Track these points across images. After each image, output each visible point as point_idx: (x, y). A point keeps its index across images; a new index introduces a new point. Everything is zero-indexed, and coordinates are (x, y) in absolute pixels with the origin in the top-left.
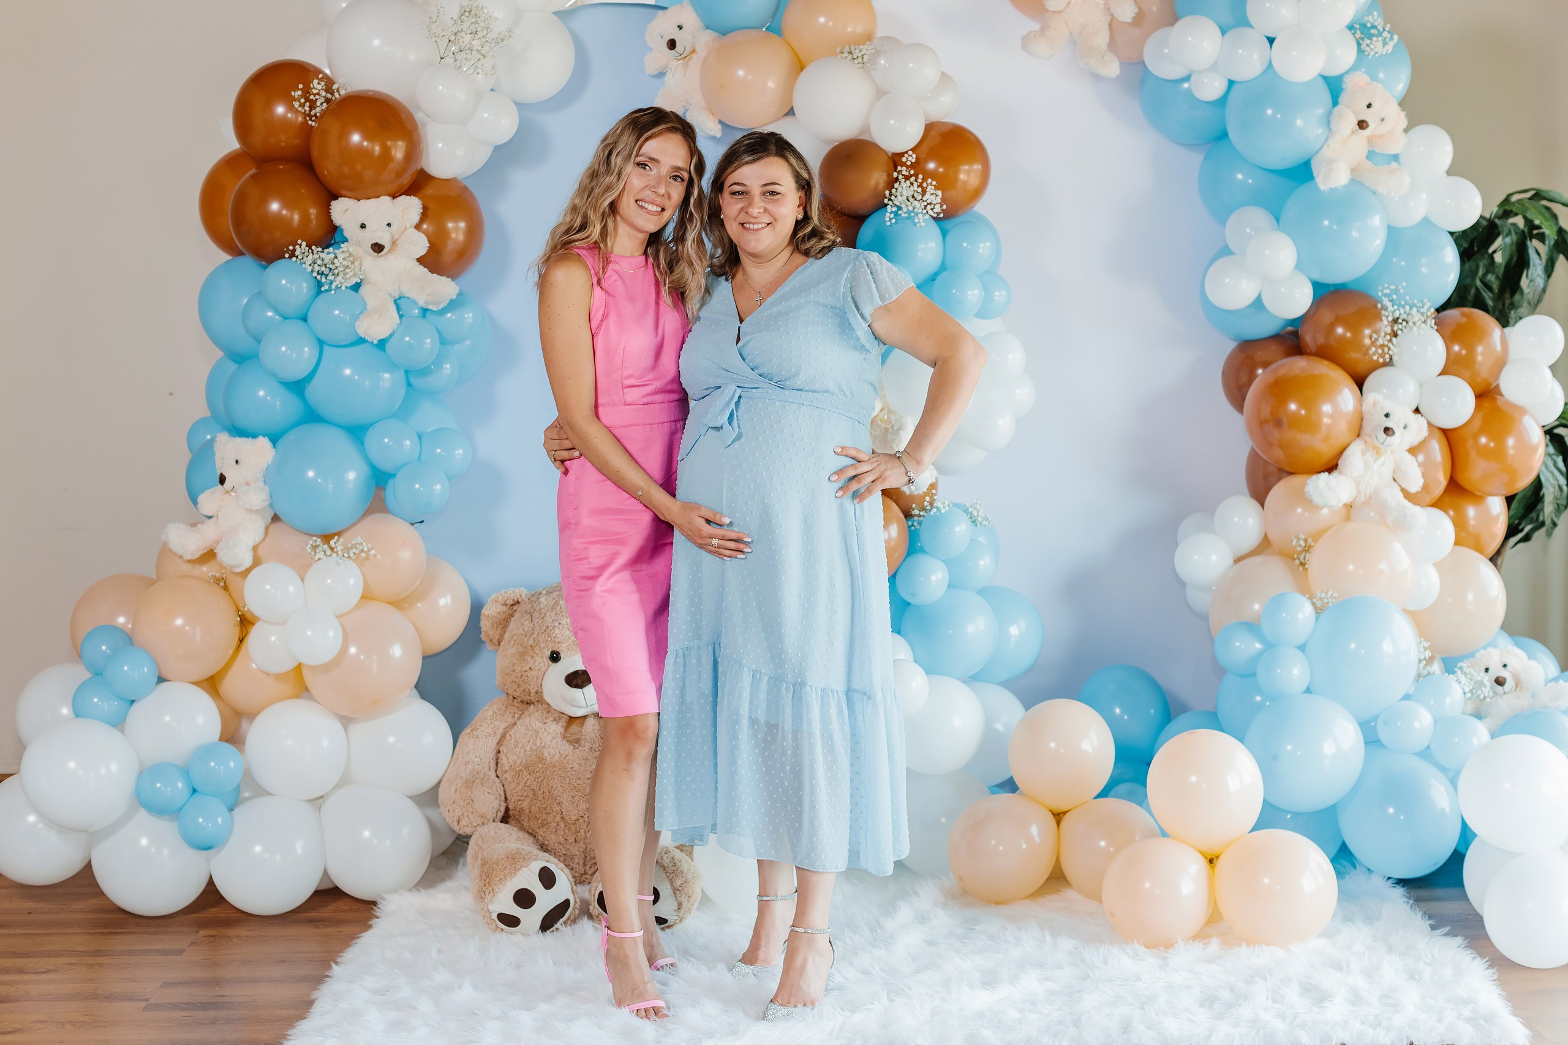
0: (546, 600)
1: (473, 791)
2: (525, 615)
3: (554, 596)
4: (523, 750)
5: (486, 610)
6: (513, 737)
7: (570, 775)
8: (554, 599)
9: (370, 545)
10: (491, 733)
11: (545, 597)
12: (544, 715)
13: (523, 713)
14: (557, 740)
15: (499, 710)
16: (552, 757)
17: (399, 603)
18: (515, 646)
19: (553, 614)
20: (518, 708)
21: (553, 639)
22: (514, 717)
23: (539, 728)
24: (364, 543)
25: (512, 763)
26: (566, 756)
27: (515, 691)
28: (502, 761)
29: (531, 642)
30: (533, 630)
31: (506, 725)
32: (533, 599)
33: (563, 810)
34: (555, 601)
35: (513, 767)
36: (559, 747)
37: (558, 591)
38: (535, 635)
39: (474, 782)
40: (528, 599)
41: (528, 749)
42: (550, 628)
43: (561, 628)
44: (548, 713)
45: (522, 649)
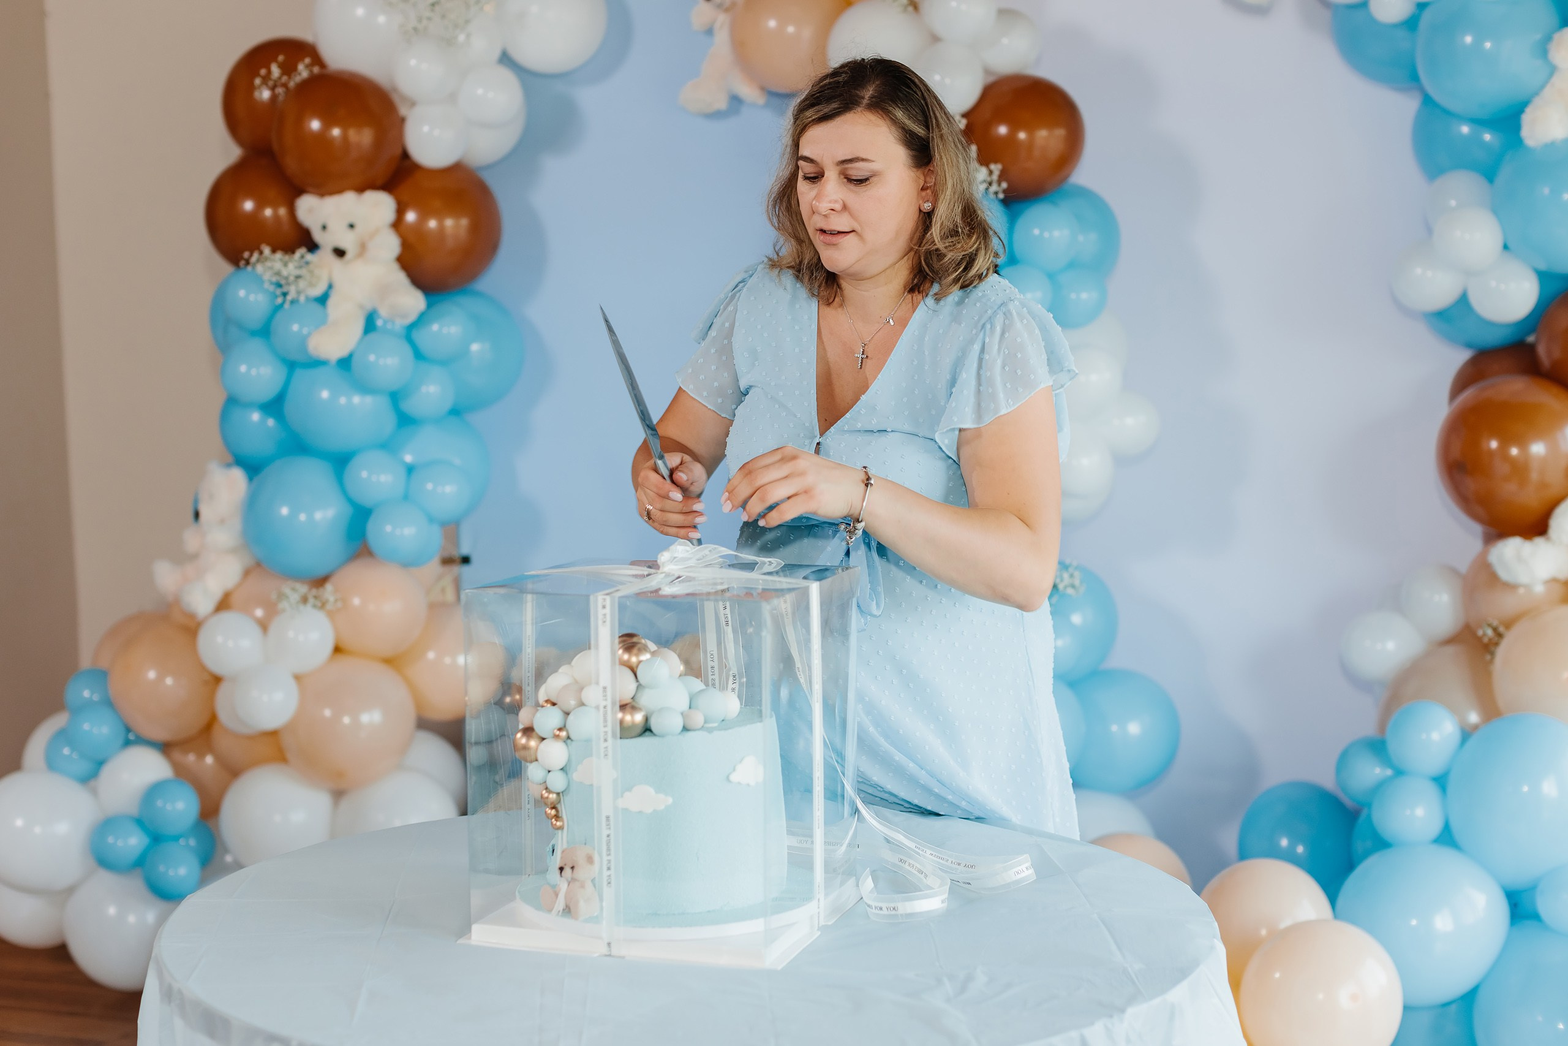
17: (393, 662)
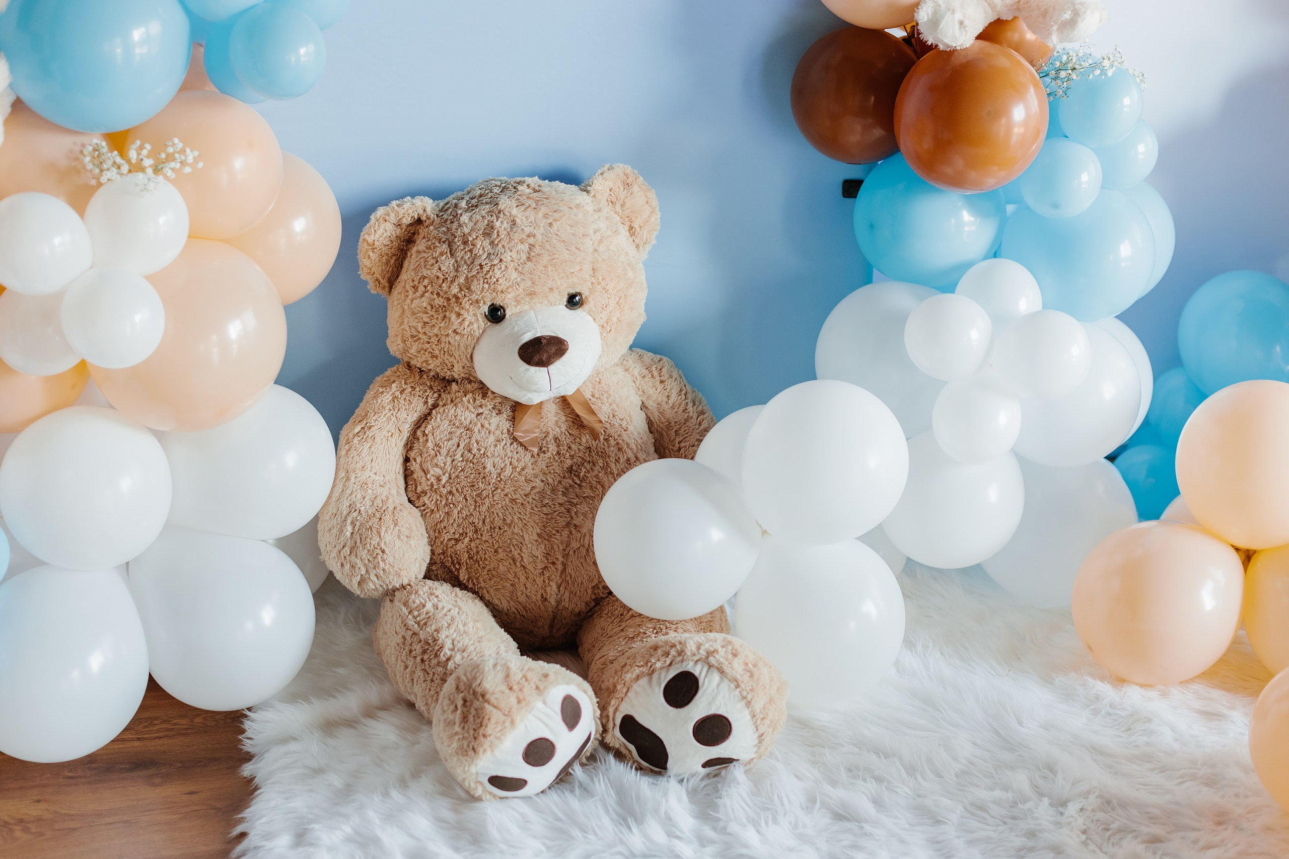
0: (471, 219)
1: (382, 534)
2: (437, 244)
3: (483, 213)
4: (449, 460)
5: (369, 234)
6: (430, 438)
7: (530, 500)
8: (483, 217)
9: (196, 153)
10: (393, 431)
11: (468, 214)
12: (478, 403)
13: (440, 395)
14: (504, 442)
15: (401, 393)
16: (499, 471)
18: (427, 294)
19: (486, 243)
20: (431, 388)
21: (492, 287)
22: (426, 402)
23: (471, 423)
24: (188, 150)
25: (433, 480)
26: (523, 469)
27: (426, 362)
28: (415, 476)
29: (455, 290)
30: (457, 271)
31: (414, 417)
32: (445, 216)
33: (523, 555)
34: (486, 221)
35: (435, 487)
36: (510, 454)
37: (487, 203)
38: (462, 280)
39: (380, 519)
40: (437, 216)
41: (458, 457)
42: (486, 269)
43: (503, 268)
44: (484, 396)
45: (439, 301)
